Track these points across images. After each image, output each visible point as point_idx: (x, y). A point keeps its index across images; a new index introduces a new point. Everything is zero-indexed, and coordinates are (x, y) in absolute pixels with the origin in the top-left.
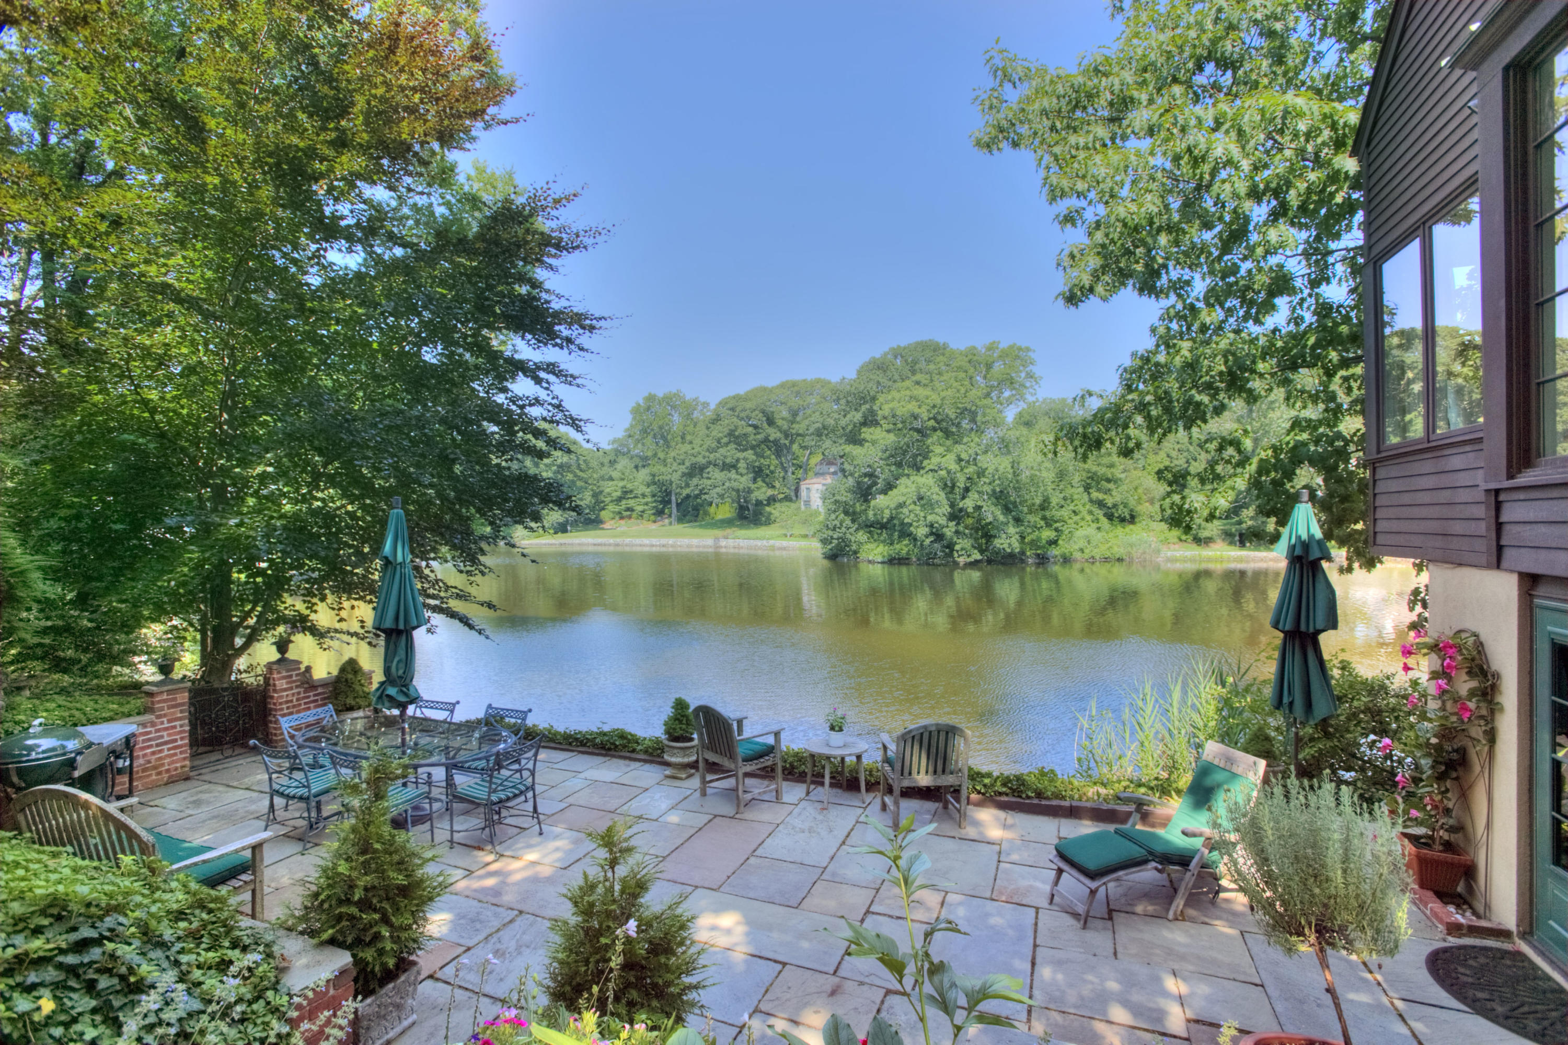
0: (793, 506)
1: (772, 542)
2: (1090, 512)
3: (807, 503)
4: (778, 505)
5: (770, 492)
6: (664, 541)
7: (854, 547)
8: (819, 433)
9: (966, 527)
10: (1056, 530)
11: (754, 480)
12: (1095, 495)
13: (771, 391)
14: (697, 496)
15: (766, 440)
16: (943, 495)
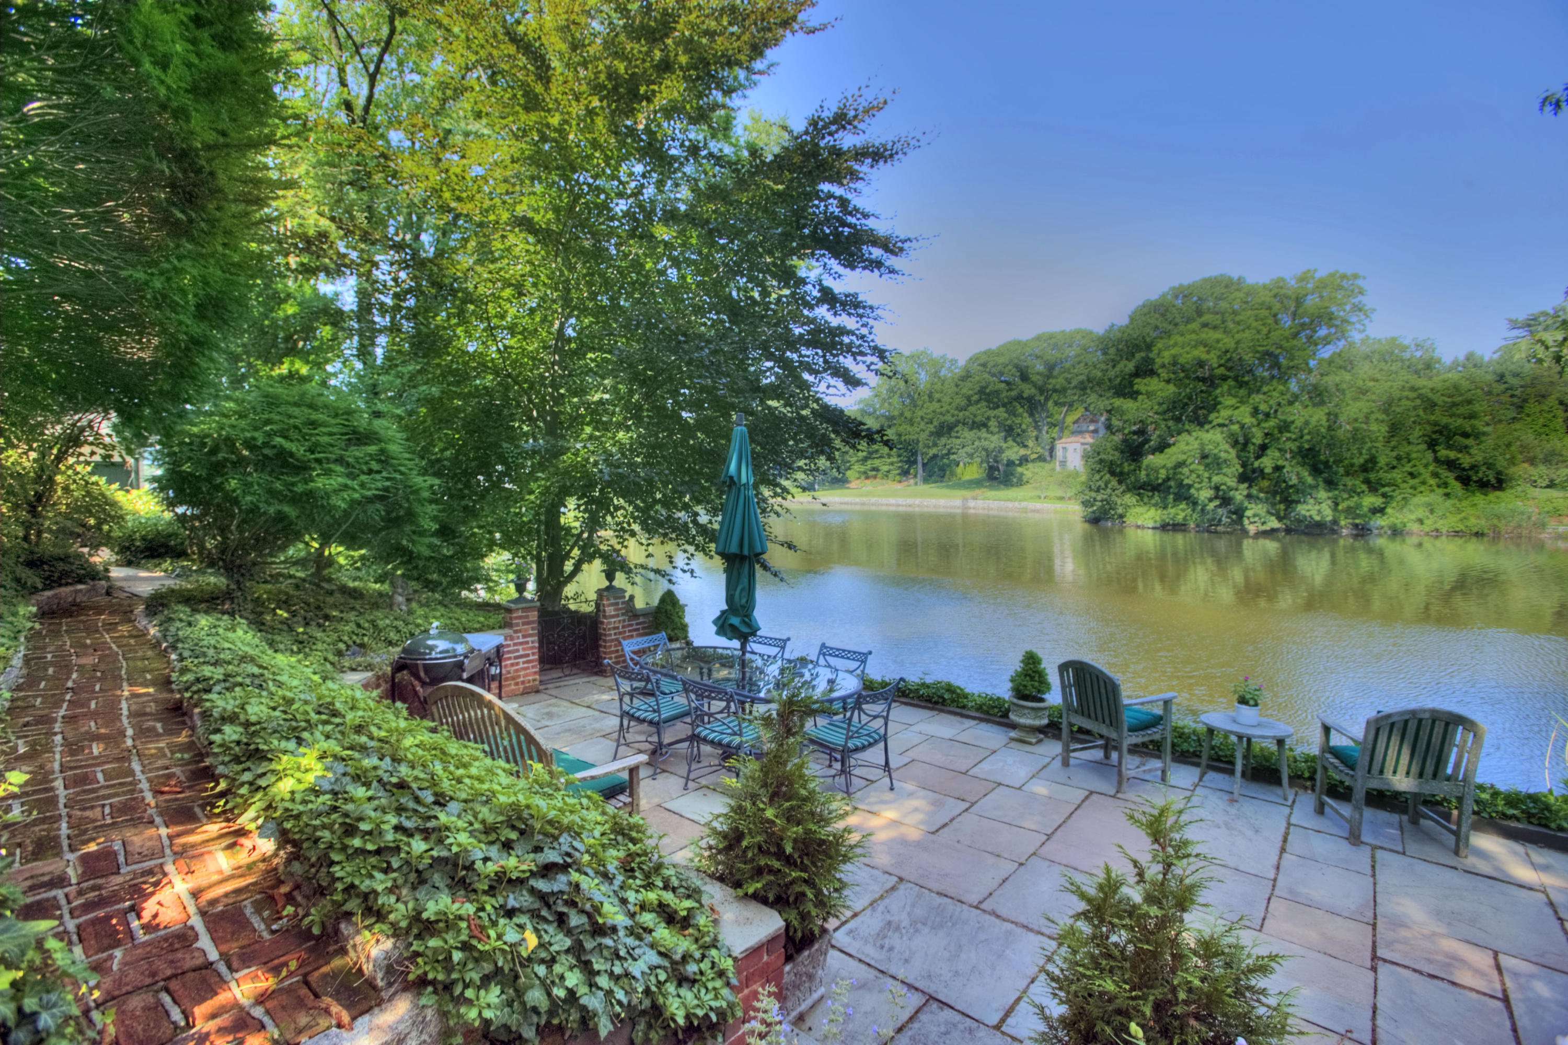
0: (1047, 466)
1: (1024, 504)
2: (1435, 475)
3: (1063, 463)
4: (1030, 465)
5: (1023, 452)
6: (910, 501)
7: (1120, 511)
8: (1082, 387)
9: (1261, 490)
10: (1384, 495)
11: (1005, 441)
12: (1443, 453)
13: (1026, 344)
14: (943, 457)
15: (1019, 398)
16: (1233, 453)
